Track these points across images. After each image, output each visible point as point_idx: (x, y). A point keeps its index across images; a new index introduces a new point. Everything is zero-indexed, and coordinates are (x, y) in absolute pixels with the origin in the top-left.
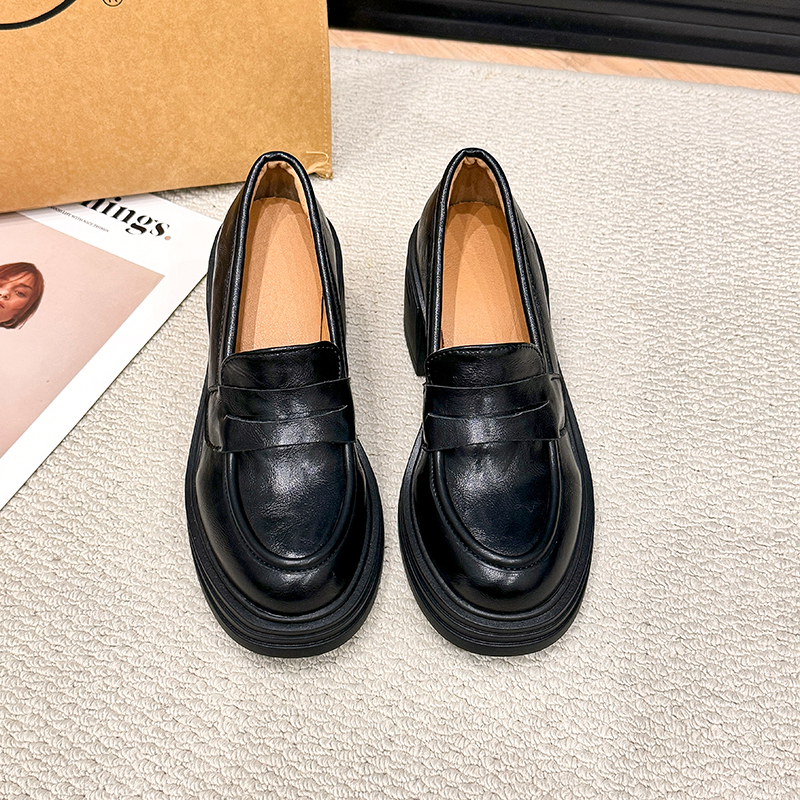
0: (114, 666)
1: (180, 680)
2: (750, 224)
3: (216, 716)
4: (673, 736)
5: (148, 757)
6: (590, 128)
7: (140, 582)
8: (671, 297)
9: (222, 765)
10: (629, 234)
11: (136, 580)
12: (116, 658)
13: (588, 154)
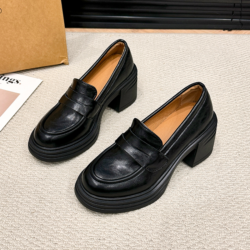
0: (15, 203)
1: (37, 204)
2: (190, 66)
3: (49, 213)
4: (190, 200)
5: (29, 228)
6: (141, 46)
7: (21, 178)
8: (171, 86)
9: (53, 227)
10: (156, 72)
11: (19, 178)
12: (15, 201)
13: (142, 53)
